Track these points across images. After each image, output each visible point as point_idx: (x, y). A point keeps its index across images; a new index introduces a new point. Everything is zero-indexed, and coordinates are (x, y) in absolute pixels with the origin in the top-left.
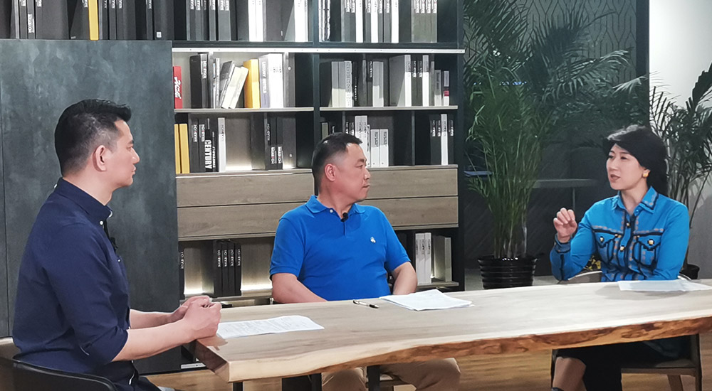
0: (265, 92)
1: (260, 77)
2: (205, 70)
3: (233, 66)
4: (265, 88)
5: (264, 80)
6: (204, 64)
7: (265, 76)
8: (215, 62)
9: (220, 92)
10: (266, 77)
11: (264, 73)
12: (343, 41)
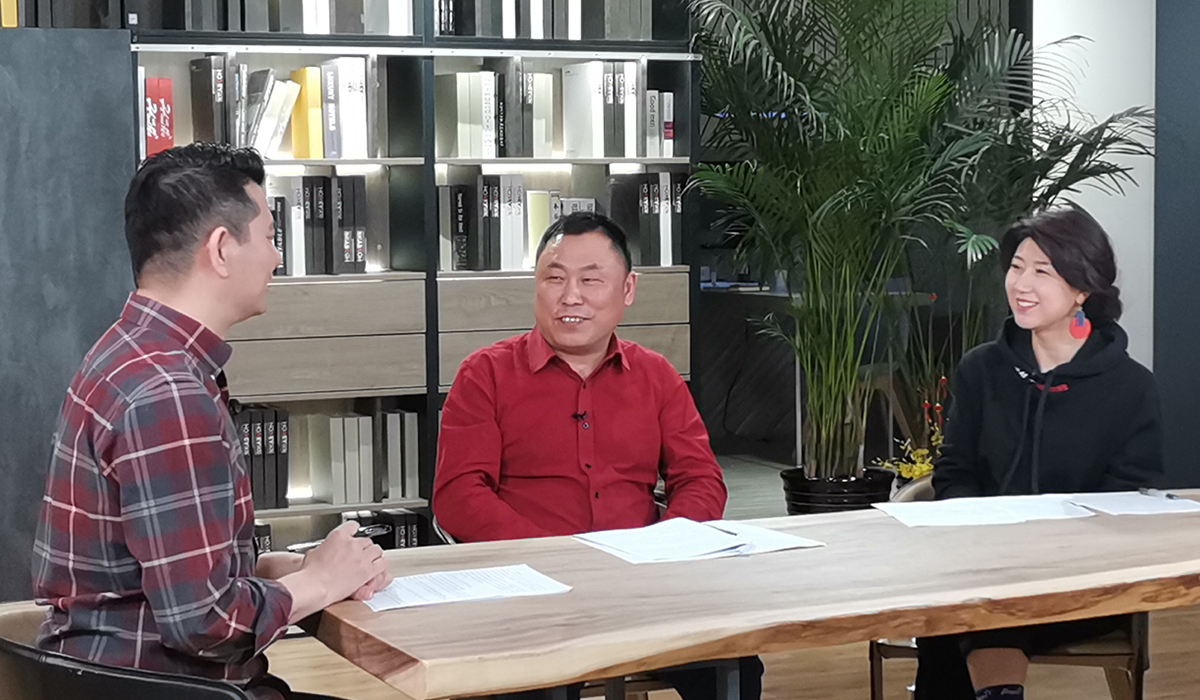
0: (332, 128)
1: (324, 99)
2: (221, 85)
3: (271, 78)
4: (332, 120)
5: (331, 106)
6: (217, 74)
7: (332, 98)
8: (238, 71)
9: (248, 127)
10: (336, 101)
11: (331, 92)
12: (479, 35)
